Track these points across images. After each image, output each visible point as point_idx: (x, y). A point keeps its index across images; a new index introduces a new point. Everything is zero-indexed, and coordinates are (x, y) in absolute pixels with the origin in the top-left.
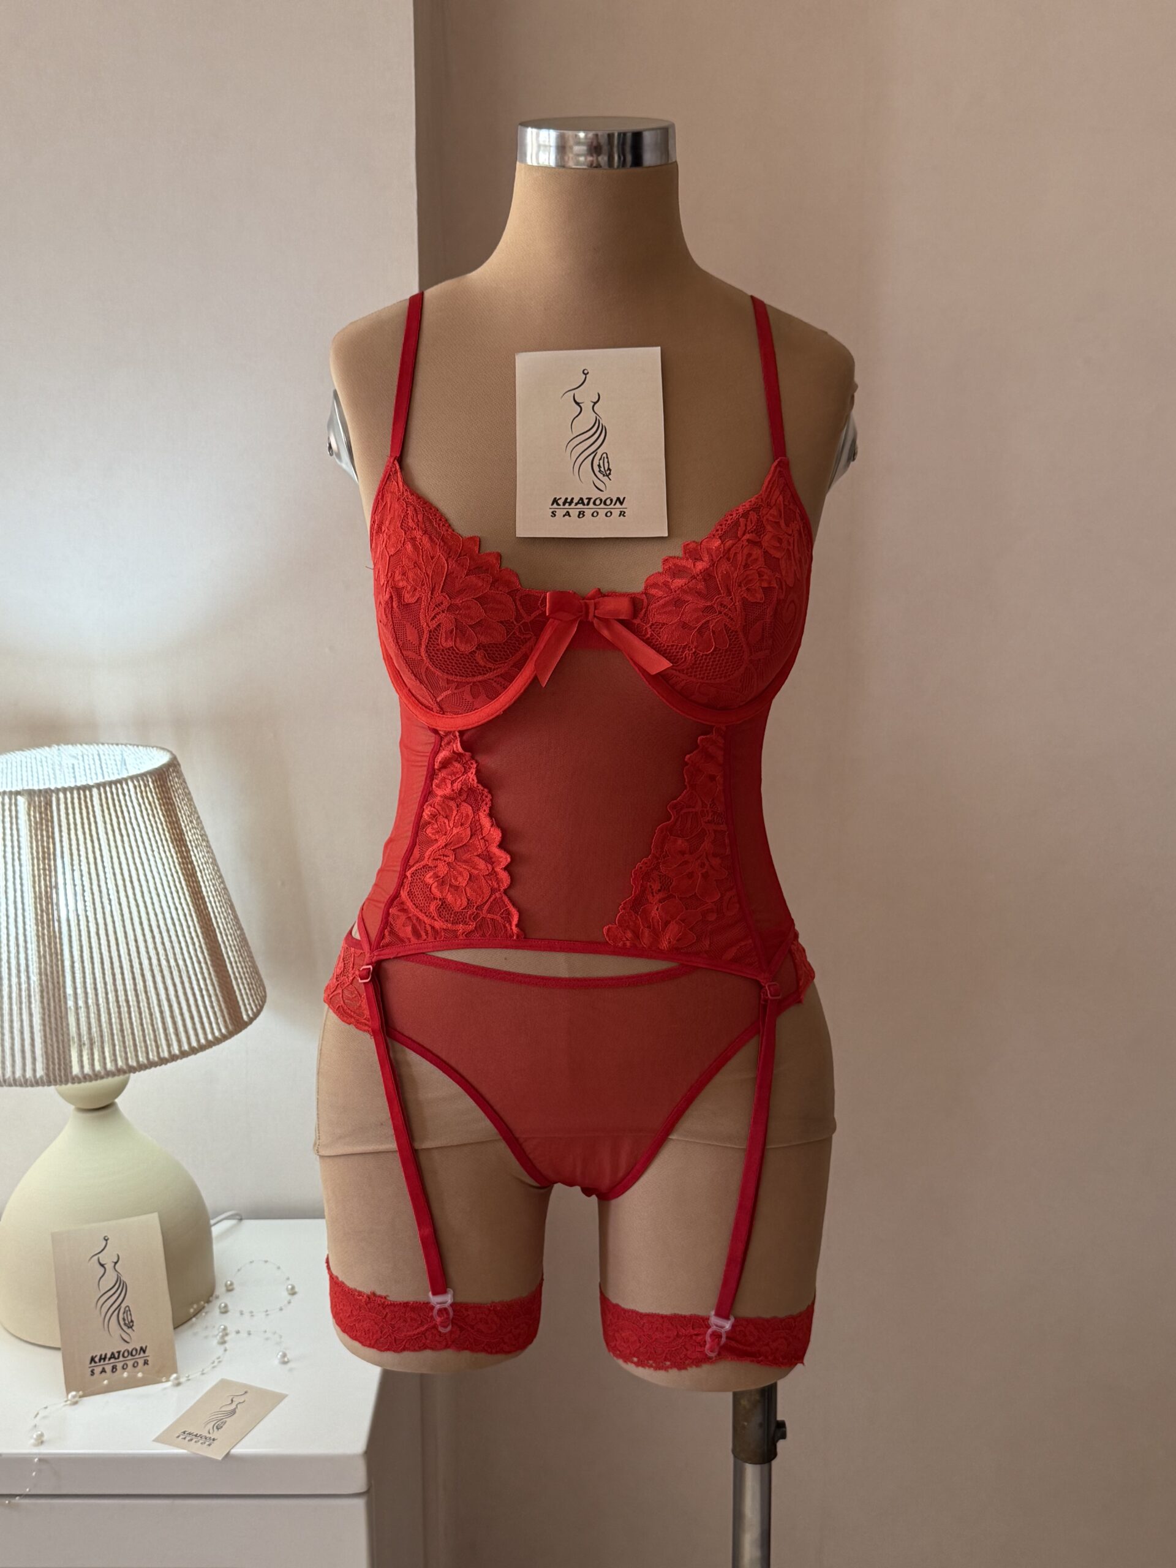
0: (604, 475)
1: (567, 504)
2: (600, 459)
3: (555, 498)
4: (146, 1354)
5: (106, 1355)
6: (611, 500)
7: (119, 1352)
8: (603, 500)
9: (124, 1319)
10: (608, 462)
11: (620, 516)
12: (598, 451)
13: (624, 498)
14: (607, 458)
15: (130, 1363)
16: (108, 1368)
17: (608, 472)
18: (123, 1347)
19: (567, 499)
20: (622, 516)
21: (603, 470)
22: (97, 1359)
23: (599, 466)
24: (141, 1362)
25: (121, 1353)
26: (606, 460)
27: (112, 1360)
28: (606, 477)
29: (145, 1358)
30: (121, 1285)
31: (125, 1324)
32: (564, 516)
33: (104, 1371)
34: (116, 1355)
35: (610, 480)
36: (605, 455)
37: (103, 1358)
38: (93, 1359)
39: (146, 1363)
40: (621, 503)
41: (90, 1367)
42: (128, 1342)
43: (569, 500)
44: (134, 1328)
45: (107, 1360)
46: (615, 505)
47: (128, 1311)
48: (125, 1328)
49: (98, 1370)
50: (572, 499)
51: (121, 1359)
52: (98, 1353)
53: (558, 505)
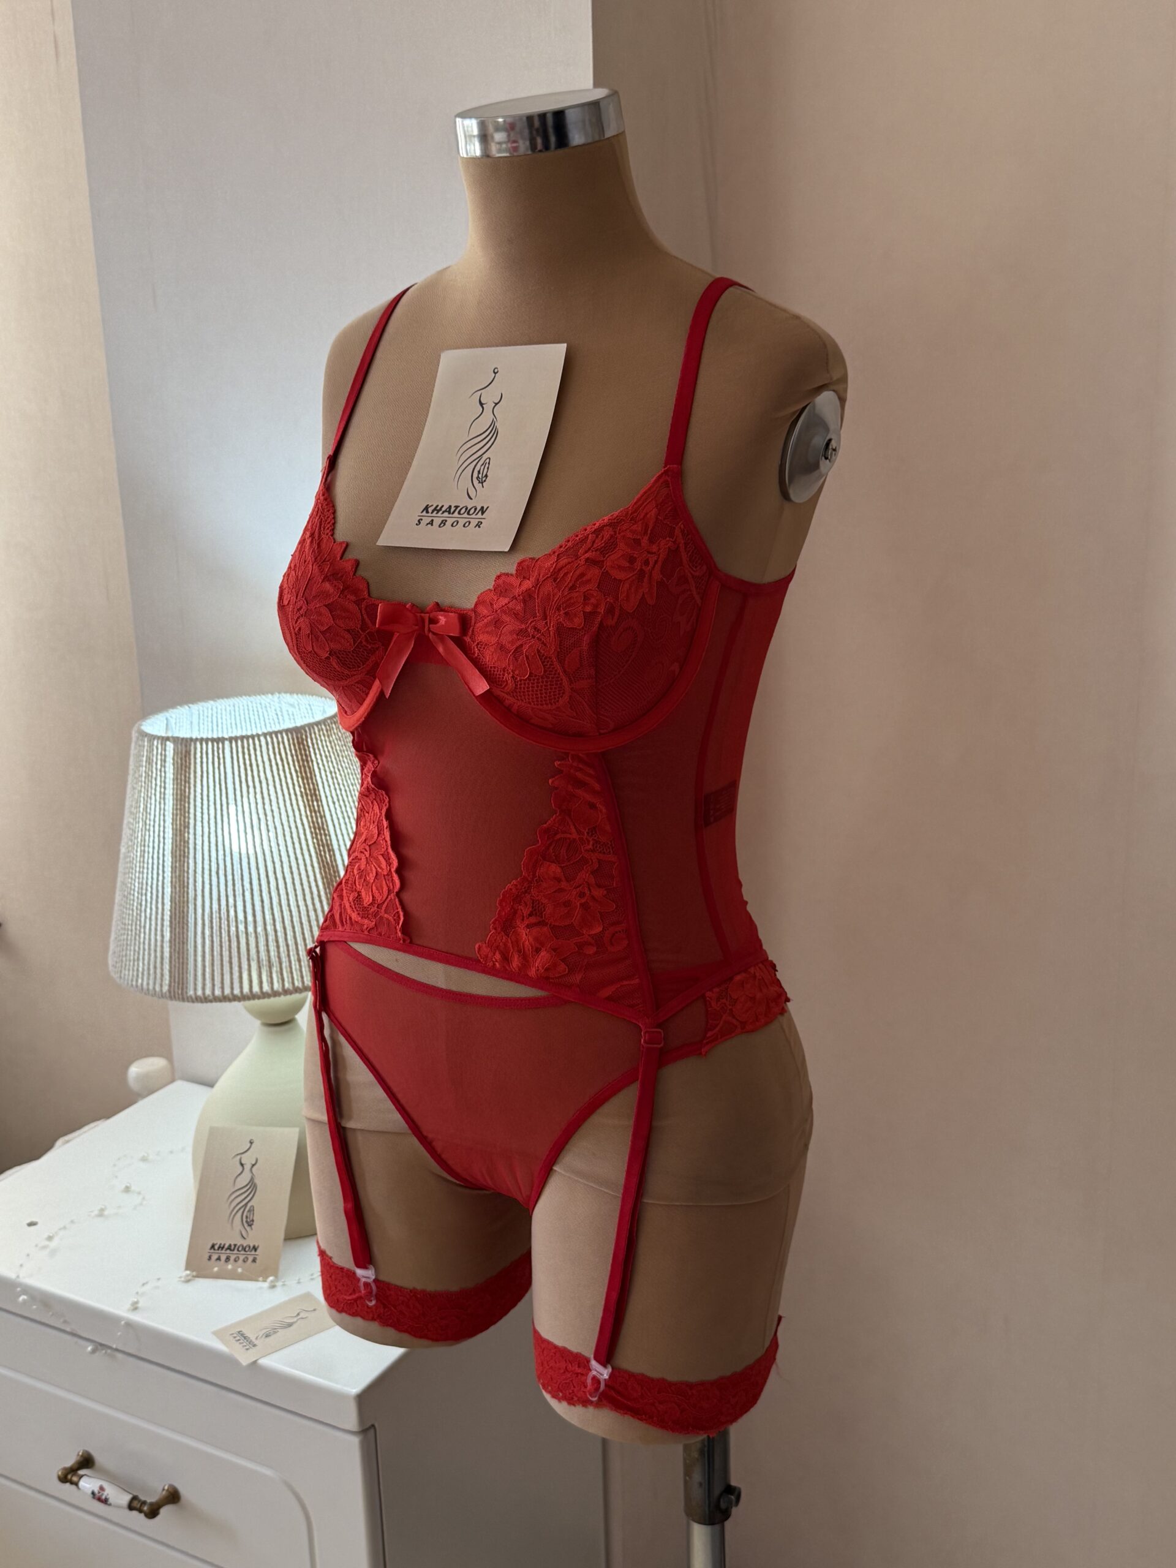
0: (479, 482)
1: (435, 512)
2: (483, 464)
3: (428, 505)
4: (257, 1253)
5: (224, 1245)
6: (476, 509)
7: (235, 1245)
8: (468, 509)
9: (247, 1217)
10: (488, 468)
11: (475, 527)
12: (484, 455)
13: (488, 507)
14: (489, 463)
15: (242, 1258)
16: (223, 1257)
17: (484, 479)
18: (240, 1242)
19: (438, 506)
20: (477, 527)
21: (481, 477)
22: (216, 1247)
23: (479, 472)
24: (251, 1259)
25: (237, 1247)
26: (487, 465)
27: (228, 1251)
28: (481, 484)
29: (255, 1256)
30: (252, 1186)
31: (247, 1222)
32: (427, 524)
33: (219, 1259)
34: (232, 1247)
35: (483, 487)
36: (488, 460)
37: (221, 1247)
38: (213, 1247)
39: (254, 1261)
40: (483, 514)
41: (209, 1252)
42: (244, 1238)
43: (438, 508)
44: (253, 1226)
45: (224, 1249)
46: (476, 514)
47: (252, 1210)
48: (246, 1225)
49: (215, 1257)
50: (443, 506)
51: (236, 1252)
52: (218, 1242)
53: (427, 512)
